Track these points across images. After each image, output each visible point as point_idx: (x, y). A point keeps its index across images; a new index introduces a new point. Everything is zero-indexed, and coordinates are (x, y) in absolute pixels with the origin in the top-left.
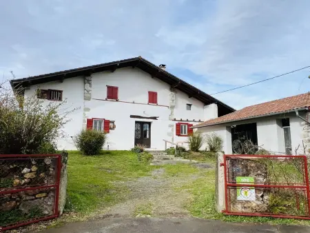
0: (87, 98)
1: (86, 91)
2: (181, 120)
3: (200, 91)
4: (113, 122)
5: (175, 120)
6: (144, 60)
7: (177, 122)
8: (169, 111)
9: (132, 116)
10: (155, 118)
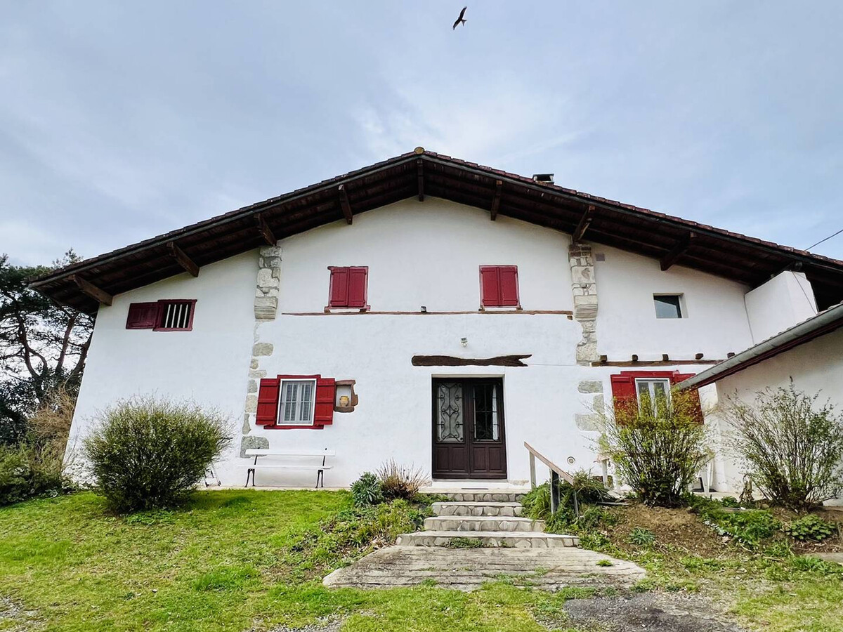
0: (266, 314)
1: (259, 293)
2: (635, 361)
3: (697, 227)
4: (349, 385)
5: (604, 362)
6: (435, 156)
7: (617, 371)
8: (576, 329)
9: (418, 361)
10: (514, 361)
